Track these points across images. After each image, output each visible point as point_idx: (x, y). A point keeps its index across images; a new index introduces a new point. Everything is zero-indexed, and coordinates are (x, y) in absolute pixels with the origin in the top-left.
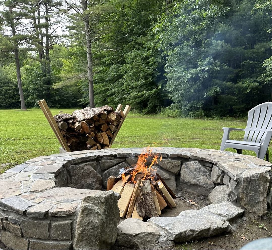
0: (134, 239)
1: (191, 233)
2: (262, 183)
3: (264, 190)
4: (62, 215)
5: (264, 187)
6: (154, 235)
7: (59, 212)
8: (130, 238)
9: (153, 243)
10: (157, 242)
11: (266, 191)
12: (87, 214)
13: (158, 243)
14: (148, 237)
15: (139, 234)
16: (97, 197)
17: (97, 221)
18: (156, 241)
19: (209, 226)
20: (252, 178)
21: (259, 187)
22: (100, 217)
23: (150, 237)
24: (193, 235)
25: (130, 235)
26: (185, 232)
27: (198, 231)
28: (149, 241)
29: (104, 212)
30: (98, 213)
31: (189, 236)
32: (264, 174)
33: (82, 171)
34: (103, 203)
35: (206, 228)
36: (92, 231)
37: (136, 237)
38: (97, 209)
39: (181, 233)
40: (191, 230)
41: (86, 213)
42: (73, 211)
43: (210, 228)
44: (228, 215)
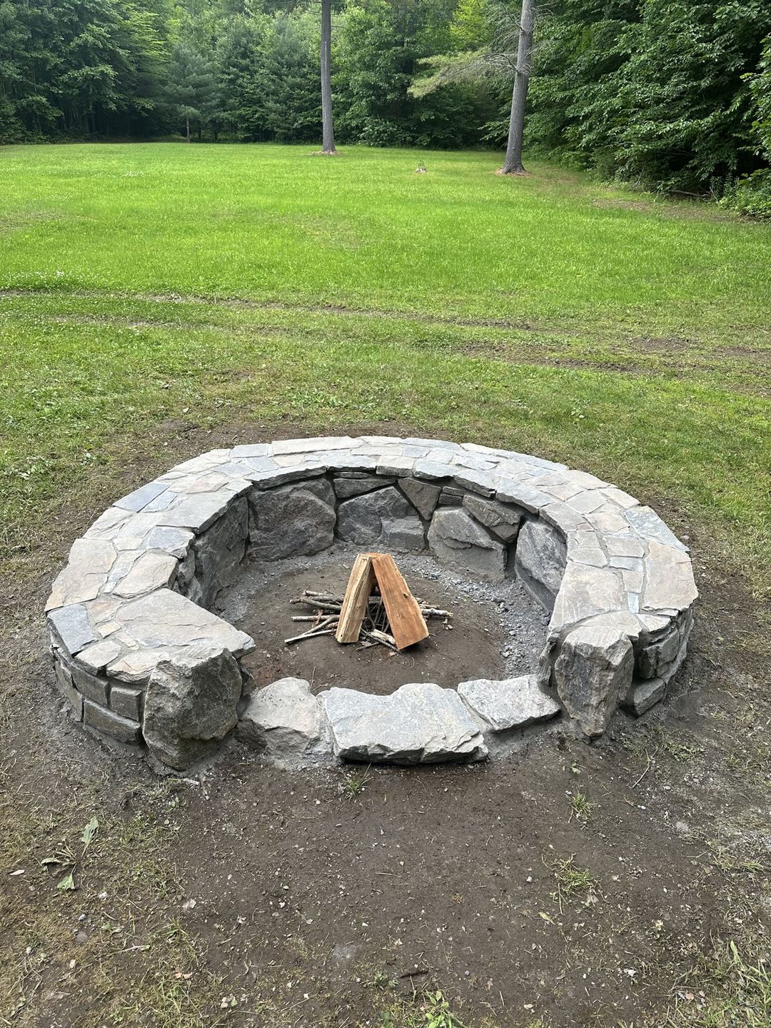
0: (266, 735)
1: (378, 751)
2: (598, 669)
3: (600, 684)
4: (124, 678)
5: (601, 680)
6: (305, 737)
7: (120, 673)
8: (259, 732)
9: (300, 752)
10: (309, 751)
11: (604, 688)
12: (157, 694)
13: (310, 754)
14: (293, 738)
15: (278, 728)
16: (178, 667)
17: (171, 709)
18: (307, 749)
19: (423, 746)
20: (578, 651)
21: (591, 673)
22: (178, 704)
23: (297, 739)
24: (385, 754)
25: (260, 727)
26: (365, 748)
27: (392, 751)
28: (293, 746)
29: (190, 693)
30: (174, 695)
31: (375, 755)
32: (603, 651)
33: (285, 503)
34: (187, 678)
35: (413, 748)
36: (164, 721)
37: (270, 733)
38: (174, 687)
39: (356, 748)
40: (379, 745)
41: (155, 692)
42: (144, 677)
43: (422, 750)
44: (495, 721)
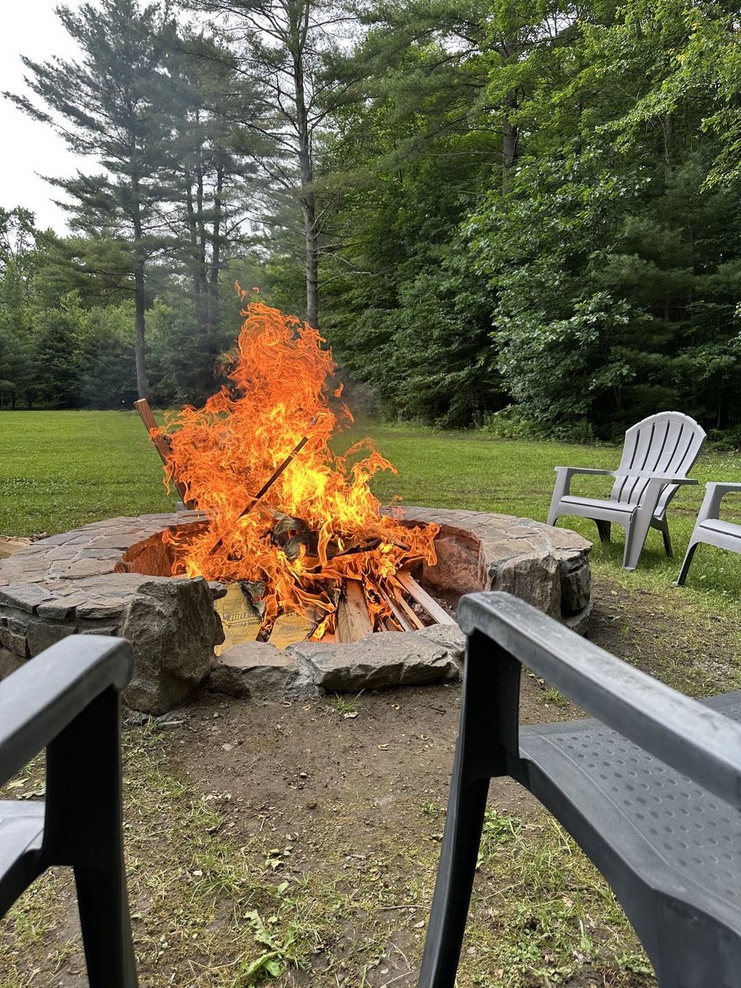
0: (244, 677)
1: (359, 672)
2: (538, 581)
3: (542, 596)
4: (98, 615)
5: (543, 591)
6: (285, 671)
7: (92, 610)
8: (235, 675)
9: (281, 689)
10: (290, 686)
11: (546, 598)
12: (140, 615)
13: (291, 689)
14: (271, 676)
15: (256, 667)
16: (163, 585)
17: (156, 627)
18: (287, 684)
19: (402, 661)
20: (518, 570)
21: (532, 589)
22: (164, 622)
23: (276, 676)
24: (366, 675)
25: (237, 670)
26: (348, 669)
27: (374, 668)
28: (274, 684)
29: (175, 613)
30: (159, 613)
31: (357, 677)
32: (539, 562)
34: (173, 596)
35: (393, 663)
36: (147, 647)
37: (247, 674)
38: (158, 605)
39: (338, 671)
40: (360, 666)
41: (138, 613)
42: (119, 609)
43: (401, 665)
44: (458, 644)
